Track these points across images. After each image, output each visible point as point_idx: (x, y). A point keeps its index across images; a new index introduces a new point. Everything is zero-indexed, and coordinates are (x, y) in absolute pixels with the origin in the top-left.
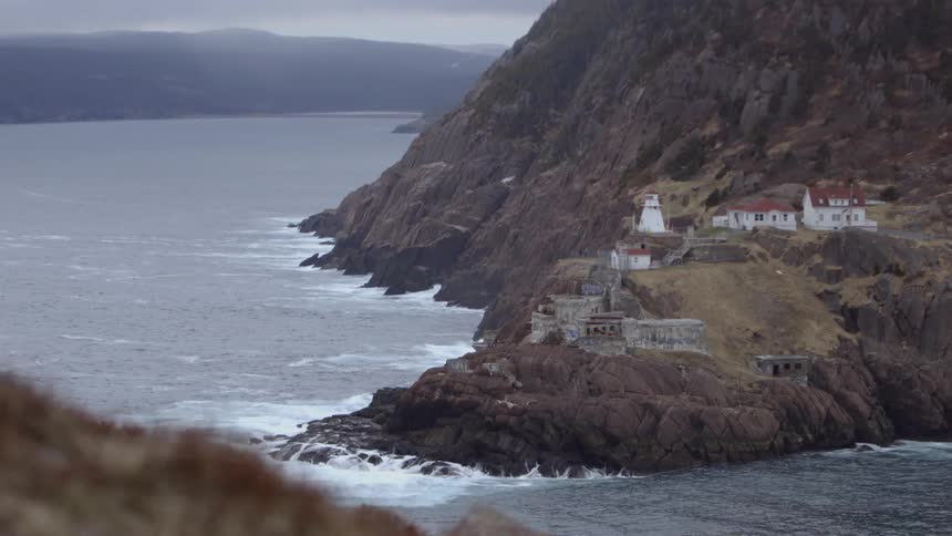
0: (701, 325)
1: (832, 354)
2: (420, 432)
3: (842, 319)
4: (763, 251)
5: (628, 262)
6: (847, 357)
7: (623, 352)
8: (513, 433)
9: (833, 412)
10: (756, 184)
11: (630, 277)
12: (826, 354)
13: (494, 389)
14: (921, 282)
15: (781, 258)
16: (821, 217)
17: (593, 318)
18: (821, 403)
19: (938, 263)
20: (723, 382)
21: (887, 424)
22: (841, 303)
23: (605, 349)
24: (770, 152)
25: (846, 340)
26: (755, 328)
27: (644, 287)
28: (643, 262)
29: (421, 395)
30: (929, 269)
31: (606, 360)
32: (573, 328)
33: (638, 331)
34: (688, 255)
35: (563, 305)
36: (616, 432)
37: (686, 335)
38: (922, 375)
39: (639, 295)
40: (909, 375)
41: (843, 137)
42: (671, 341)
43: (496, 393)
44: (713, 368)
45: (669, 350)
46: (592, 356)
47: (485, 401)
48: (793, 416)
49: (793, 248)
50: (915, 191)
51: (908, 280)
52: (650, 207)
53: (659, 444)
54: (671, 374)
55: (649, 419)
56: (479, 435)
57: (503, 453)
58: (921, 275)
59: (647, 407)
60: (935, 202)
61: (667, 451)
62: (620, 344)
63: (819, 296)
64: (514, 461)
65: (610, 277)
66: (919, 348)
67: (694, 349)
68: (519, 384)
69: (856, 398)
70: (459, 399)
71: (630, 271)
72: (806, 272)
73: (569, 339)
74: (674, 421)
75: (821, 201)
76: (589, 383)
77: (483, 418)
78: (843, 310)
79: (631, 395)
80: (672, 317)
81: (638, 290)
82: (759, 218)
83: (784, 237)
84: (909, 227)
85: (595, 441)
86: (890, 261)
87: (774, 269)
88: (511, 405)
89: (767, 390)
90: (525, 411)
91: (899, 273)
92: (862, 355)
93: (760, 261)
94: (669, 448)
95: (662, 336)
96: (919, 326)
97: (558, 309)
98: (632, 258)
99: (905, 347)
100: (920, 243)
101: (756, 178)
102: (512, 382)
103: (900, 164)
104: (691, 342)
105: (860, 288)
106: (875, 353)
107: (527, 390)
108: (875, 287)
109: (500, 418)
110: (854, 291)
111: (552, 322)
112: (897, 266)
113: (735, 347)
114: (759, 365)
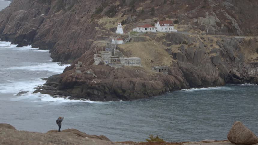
0: (140, 59)
1: (171, 66)
2: (70, 90)
3: (172, 56)
4: (150, 38)
5: (117, 42)
6: (175, 66)
7: (121, 67)
8: (97, 89)
9: (175, 81)
10: (135, 19)
11: (118, 46)
12: (170, 66)
13: (90, 78)
14: (193, 46)
15: (155, 40)
16: (162, 29)
17: (111, 58)
18: (172, 79)
19: (196, 41)
20: (147, 74)
21: (188, 84)
22: (172, 52)
23: (117, 66)
24: (137, 10)
25: (174, 62)
26: (151, 59)
27: (122, 49)
28: (121, 42)
29: (69, 80)
30: (194, 42)
31: (118, 69)
32: (107, 61)
33: (124, 61)
34: (131, 40)
35: (104, 54)
36: (124, 89)
37: (136, 61)
38: (195, 71)
39: (121, 51)
40: (191, 71)
41: (157, 6)
42: (133, 64)
43: (90, 79)
44: (144, 70)
45: (132, 66)
46: (114, 68)
47: (88, 81)
48: (166, 83)
49: (157, 37)
50: (183, 21)
51: (189, 46)
52: (119, 27)
53: (136, 92)
54: (134, 72)
55: (132, 85)
56: (89, 90)
57: (96, 95)
58: (192, 44)
59: (131, 81)
60: (190, 24)
61: (138, 93)
62: (120, 64)
63: (166, 50)
64: (99, 97)
65: (113, 46)
66: (193, 64)
67: (138, 65)
68: (96, 76)
69: (179, 77)
70: (80, 81)
71: (118, 45)
72: (161, 44)
73: (105, 63)
74: (138, 85)
75: (162, 24)
76: (114, 76)
77: (88, 86)
78: (172, 54)
79: (126, 78)
80: (131, 57)
81: (121, 50)
82: (146, 29)
83: (155, 34)
84: (185, 31)
85: (120, 91)
86: (184, 41)
87: (154, 43)
88: (96, 82)
89: (159, 76)
90: (100, 84)
91: (186, 44)
92: (178, 65)
93: (149, 41)
94: (138, 92)
95: (130, 62)
96: (193, 57)
97: (102, 55)
98: (118, 41)
99: (189, 63)
100: (191, 36)
101: (135, 17)
102: (94, 76)
103: (176, 13)
104: (138, 63)
105: (176, 48)
106: (182, 65)
107: (98, 78)
108: (180, 47)
109: (93, 85)
110: (175, 49)
111: (101, 59)
112: (186, 42)
113: (147, 64)
114: (155, 69)
